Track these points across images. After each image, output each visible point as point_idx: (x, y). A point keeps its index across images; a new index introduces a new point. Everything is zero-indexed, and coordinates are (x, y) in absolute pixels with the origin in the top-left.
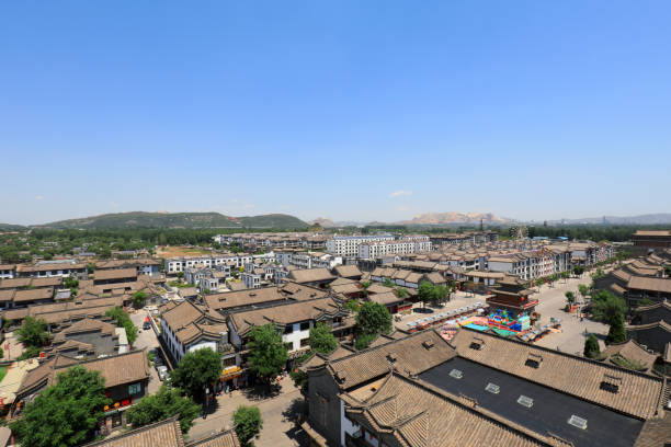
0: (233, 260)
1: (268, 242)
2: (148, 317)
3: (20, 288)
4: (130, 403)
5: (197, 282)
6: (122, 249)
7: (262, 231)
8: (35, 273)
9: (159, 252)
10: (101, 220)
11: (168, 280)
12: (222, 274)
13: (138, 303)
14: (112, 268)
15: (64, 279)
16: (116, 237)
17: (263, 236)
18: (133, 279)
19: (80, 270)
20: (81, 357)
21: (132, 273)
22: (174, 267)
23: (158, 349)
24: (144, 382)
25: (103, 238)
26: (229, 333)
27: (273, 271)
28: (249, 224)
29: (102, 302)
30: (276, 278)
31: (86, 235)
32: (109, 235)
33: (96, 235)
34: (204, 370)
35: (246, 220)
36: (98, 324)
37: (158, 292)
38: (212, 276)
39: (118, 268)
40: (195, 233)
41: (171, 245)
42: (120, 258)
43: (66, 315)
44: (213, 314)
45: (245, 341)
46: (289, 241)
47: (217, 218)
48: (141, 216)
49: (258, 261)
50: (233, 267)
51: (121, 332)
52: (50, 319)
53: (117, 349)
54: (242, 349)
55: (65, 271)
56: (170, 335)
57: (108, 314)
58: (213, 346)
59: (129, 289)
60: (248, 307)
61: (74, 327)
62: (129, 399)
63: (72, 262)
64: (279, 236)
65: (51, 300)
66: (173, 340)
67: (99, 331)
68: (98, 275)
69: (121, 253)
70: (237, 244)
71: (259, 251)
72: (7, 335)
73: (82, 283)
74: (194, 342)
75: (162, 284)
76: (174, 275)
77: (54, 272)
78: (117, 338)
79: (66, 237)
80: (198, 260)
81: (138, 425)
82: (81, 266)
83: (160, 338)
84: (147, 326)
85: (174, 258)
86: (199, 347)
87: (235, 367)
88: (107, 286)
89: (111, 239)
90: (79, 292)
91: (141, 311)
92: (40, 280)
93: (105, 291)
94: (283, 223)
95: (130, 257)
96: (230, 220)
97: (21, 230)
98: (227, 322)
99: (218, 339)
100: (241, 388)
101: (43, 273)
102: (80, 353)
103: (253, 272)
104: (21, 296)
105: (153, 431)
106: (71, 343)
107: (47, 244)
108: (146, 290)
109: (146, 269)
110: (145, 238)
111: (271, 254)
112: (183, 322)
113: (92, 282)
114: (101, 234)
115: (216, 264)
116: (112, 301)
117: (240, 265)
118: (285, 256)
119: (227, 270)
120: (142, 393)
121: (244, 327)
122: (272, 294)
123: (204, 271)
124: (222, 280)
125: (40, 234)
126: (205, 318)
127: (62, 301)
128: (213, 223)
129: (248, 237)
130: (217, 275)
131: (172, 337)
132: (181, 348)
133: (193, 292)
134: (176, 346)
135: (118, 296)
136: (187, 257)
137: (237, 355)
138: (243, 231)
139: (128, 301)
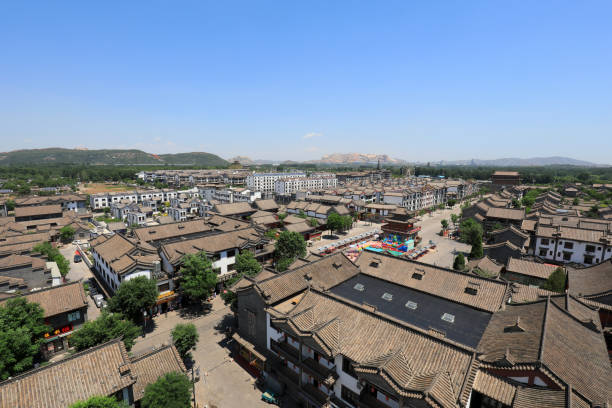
0: (158, 196)
1: (191, 178)
2: (78, 251)
4: (71, 329)
5: (124, 217)
6: (41, 185)
7: (185, 168)
9: (82, 189)
11: (95, 215)
12: (149, 209)
13: (66, 237)
14: (33, 205)
16: (33, 173)
17: (186, 173)
18: (59, 215)
20: (13, 291)
21: (57, 209)
22: (100, 203)
23: (92, 280)
24: (83, 310)
25: (21, 176)
26: (162, 262)
27: (198, 205)
28: (171, 161)
29: (28, 238)
30: (201, 211)
32: (26, 172)
33: (11, 171)
34: (140, 296)
35: (168, 158)
36: (26, 259)
37: (87, 228)
38: (139, 211)
39: (40, 204)
40: (119, 170)
41: (94, 181)
42: (41, 194)
44: (144, 245)
46: (211, 178)
47: (138, 155)
48: (60, 153)
49: (183, 196)
50: (159, 202)
51: (52, 266)
53: (50, 282)
54: (175, 276)
56: (103, 266)
57: (36, 250)
58: (147, 274)
59: (54, 224)
60: (177, 238)
61: (3, 262)
62: (70, 326)
64: (201, 173)
66: (108, 271)
67: (30, 265)
68: (20, 212)
69: (41, 189)
70: (161, 181)
71: (183, 187)
73: (3, 221)
74: (129, 271)
75: (89, 219)
76: (100, 211)
78: (50, 272)
80: (123, 196)
81: (82, 348)
83: (93, 270)
84: (78, 259)
85: (99, 194)
86: (134, 276)
87: (168, 292)
88: (31, 223)
89: (28, 176)
91: (70, 245)
93: (29, 227)
94: (204, 161)
95: (53, 193)
96: (152, 158)
98: (159, 252)
99: (150, 267)
100: (176, 309)
102: (12, 288)
103: (179, 207)
105: (99, 352)
108: (74, 226)
109: (71, 205)
110: (65, 174)
111: (195, 190)
112: (116, 255)
113: (13, 219)
114: (16, 171)
115: (142, 199)
116: (38, 236)
117: (166, 200)
118: (208, 192)
119: (153, 205)
120: (82, 320)
121: (175, 257)
122: (199, 226)
123: (131, 206)
124: (149, 215)
126: (137, 249)
128: (135, 160)
129: (172, 174)
130: (144, 209)
131: (105, 268)
132: (116, 276)
133: (121, 226)
134: (111, 276)
135: (44, 232)
136: (111, 193)
137: (170, 281)
138: (166, 168)
139: (56, 237)
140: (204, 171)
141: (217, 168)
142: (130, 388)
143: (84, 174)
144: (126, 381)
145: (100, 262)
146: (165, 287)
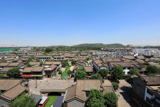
0: (106, 53)
1: (115, 49)
7: (113, 47)
9: (91, 51)
10: (80, 45)
11: (93, 56)
13: (88, 59)
17: (113, 48)
18: (87, 55)
19: (78, 53)
21: (86, 54)
22: (94, 54)
31: (78, 48)
32: (82, 48)
35: (108, 45)
38: (102, 56)
39: (84, 53)
40: (97, 48)
41: (93, 50)
46: (120, 50)
47: (101, 44)
48: (87, 44)
49: (112, 54)
50: (106, 55)
52: (76, 60)
56: (96, 65)
57: (84, 60)
61: (79, 61)
62: (90, 75)
64: (117, 48)
66: (96, 66)
67: (83, 62)
69: (84, 51)
70: (107, 50)
71: (112, 52)
74: (102, 67)
76: (94, 55)
77: (75, 53)
78: (86, 64)
79: (75, 48)
80: (99, 53)
85: (94, 52)
90: (78, 56)
91: (88, 61)
93: (82, 57)
94: (118, 45)
96: (105, 45)
97: (69, 47)
99: (106, 67)
101: (73, 53)
102: (81, 66)
103: (112, 56)
104: (71, 56)
106: (79, 64)
107: (73, 49)
108: (90, 57)
109: (89, 54)
110: (87, 48)
111: (116, 52)
113: (80, 55)
118: (120, 53)
121: (113, 66)
122: (119, 60)
123: (100, 55)
124: (105, 57)
125: (72, 47)
126: (103, 62)
128: (101, 46)
130: (103, 55)
132: (98, 68)
134: (97, 68)
135: (85, 58)
136: (96, 52)
137: (111, 72)
138: (108, 47)
139: (86, 59)
140: (118, 48)
141: (122, 47)
142: (102, 91)
143: (91, 48)
144: (102, 89)
145: (95, 64)
146: (109, 73)
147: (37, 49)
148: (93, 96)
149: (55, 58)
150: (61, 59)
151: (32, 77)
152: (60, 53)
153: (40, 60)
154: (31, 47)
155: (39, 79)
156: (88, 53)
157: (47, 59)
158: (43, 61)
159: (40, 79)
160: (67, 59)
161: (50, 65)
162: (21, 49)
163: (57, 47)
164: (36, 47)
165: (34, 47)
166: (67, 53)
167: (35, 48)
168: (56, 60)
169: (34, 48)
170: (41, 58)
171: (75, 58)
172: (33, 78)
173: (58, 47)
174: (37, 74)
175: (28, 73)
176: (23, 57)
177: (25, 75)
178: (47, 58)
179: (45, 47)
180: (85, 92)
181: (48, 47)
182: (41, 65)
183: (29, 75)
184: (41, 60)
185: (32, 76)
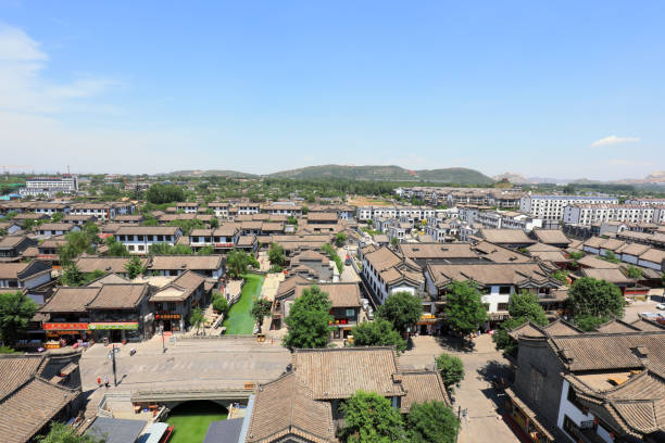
0: (416, 212)
1: (450, 196)
2: (348, 256)
3: (265, 221)
4: (348, 323)
5: (385, 230)
6: (322, 196)
7: (442, 185)
8: (271, 211)
9: (352, 201)
10: (306, 171)
11: (361, 225)
12: (408, 225)
13: (340, 242)
14: (318, 211)
15: (289, 218)
16: (317, 186)
17: (444, 190)
18: (335, 222)
19: (298, 211)
20: (311, 279)
21: (333, 216)
22: (365, 215)
23: (360, 283)
24: (357, 309)
25: (309, 187)
26: (426, 282)
27: (458, 227)
28: (427, 178)
29: (316, 238)
30: (460, 234)
31: (297, 183)
32: (312, 184)
33: (303, 184)
34: (406, 312)
35: (424, 174)
36: (317, 255)
37: (354, 235)
38: (399, 226)
39: (322, 211)
40: (379, 185)
41: (359, 194)
42: (322, 203)
43: (296, 245)
44: (408, 261)
45: (442, 292)
46: (475, 198)
47: (396, 170)
48: (334, 169)
49: (441, 216)
50: (416, 220)
51: (333, 264)
52: (287, 246)
53: (332, 278)
54: (439, 299)
55: (289, 211)
56: (372, 274)
57: (323, 249)
58: (411, 291)
59: (331, 229)
60: (440, 260)
61: (303, 255)
62: (346, 320)
63: (292, 204)
64: (462, 191)
65: (283, 232)
66: (375, 279)
67: (320, 261)
68: (311, 216)
69: (322, 199)
70: (417, 197)
71: (439, 206)
72: (260, 253)
73: (300, 222)
74: (397, 284)
75: (356, 228)
76: (365, 222)
77: (282, 211)
78: (332, 269)
79: (284, 184)
80: (385, 211)
81: (359, 343)
82: (298, 208)
83: (361, 275)
84: (349, 262)
85: (365, 206)
86: (401, 289)
87: (430, 314)
88: (317, 226)
89: (314, 187)
90: (299, 228)
91: (342, 249)
92: (274, 216)
93: (316, 229)
94: (463, 177)
95: (328, 203)
96: (409, 174)
98: (423, 271)
99: (415, 285)
101: (275, 211)
102: (310, 276)
103: (438, 227)
104: (266, 227)
105: (376, 352)
106: (303, 267)
107: (274, 189)
108: (345, 233)
109: (343, 215)
110: (337, 188)
111: (455, 210)
112: (383, 261)
113: (305, 221)
114: (307, 183)
115: (401, 215)
116: (323, 238)
117: (422, 218)
118: (470, 213)
119: (411, 222)
120: (355, 318)
121: (441, 280)
122: (463, 250)
123: (391, 221)
124: (408, 231)
125: (269, 182)
126: (402, 265)
127: (290, 233)
128: (393, 176)
129: (429, 191)
130: (403, 225)
131: (373, 276)
132: (383, 287)
133: (384, 239)
134: (378, 284)
135: (326, 235)
136: (375, 207)
137: (433, 304)
138: (422, 184)
139: (333, 240)
140: (464, 189)
141: (480, 187)
142: (399, 398)
143: (352, 188)
144: (397, 391)
145: (369, 269)
146: (427, 309)
147: (106, 189)
148: (362, 424)
149: (196, 239)
150: (223, 242)
151: (93, 331)
152: (214, 208)
153: (127, 244)
154: (81, 176)
155: (124, 340)
156: (338, 212)
157: (160, 243)
158: (141, 248)
159: (128, 341)
160: (246, 241)
161: (173, 272)
162: (29, 184)
163: (203, 178)
164: (102, 176)
165: (96, 177)
166: (248, 212)
167: (97, 180)
168: (198, 248)
169: (93, 182)
170: (131, 238)
171: (284, 238)
172: (96, 337)
173: (207, 179)
174: (115, 321)
175: (72, 317)
176: (41, 228)
177: (59, 325)
178: (160, 238)
179: (145, 175)
180: (328, 405)
181: (160, 178)
182: (132, 274)
183: (78, 325)
184: (132, 248)
185: (93, 326)
